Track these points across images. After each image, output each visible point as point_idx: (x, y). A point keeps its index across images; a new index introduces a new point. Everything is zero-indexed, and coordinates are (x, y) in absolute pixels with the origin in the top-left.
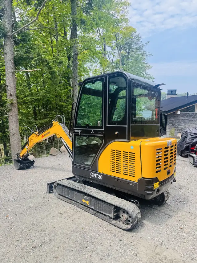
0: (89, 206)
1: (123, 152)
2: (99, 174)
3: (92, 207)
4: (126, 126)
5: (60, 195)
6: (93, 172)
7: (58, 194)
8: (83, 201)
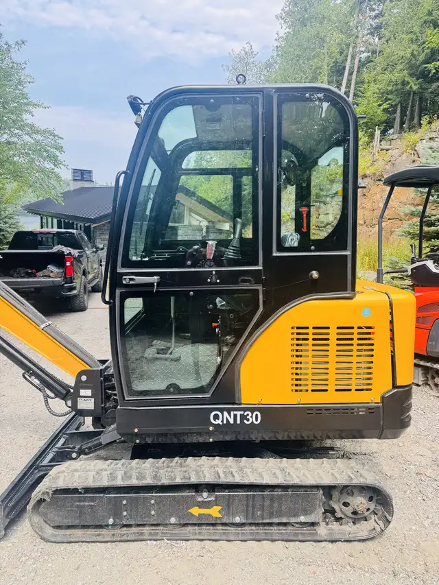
0: (225, 520)
1: (338, 328)
2: (245, 410)
3: (238, 520)
4: (348, 253)
5: (59, 527)
6: (222, 410)
7: (54, 527)
8: (196, 511)
